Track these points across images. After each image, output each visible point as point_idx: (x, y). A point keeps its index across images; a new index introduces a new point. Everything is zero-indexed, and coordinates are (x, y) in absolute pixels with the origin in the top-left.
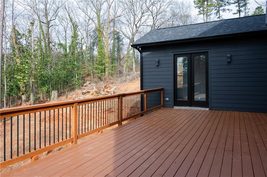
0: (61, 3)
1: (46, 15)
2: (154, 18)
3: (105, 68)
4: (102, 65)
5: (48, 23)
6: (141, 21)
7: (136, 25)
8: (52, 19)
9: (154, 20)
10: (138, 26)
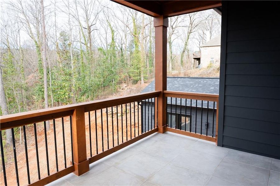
0: (100, 8)
1: (87, 20)
2: (191, 18)
3: (140, 72)
4: (138, 69)
5: (89, 27)
6: (178, 21)
7: (172, 26)
8: (93, 24)
9: (190, 19)
10: (174, 27)
